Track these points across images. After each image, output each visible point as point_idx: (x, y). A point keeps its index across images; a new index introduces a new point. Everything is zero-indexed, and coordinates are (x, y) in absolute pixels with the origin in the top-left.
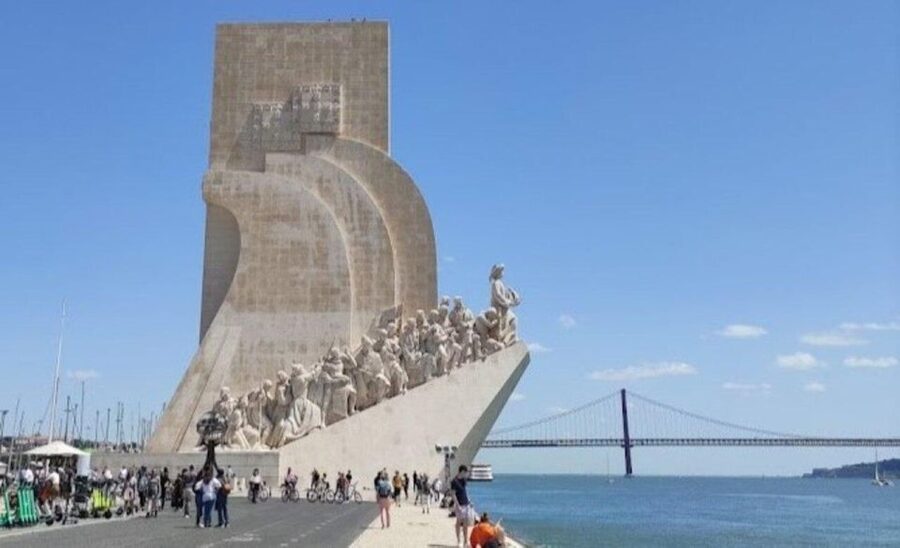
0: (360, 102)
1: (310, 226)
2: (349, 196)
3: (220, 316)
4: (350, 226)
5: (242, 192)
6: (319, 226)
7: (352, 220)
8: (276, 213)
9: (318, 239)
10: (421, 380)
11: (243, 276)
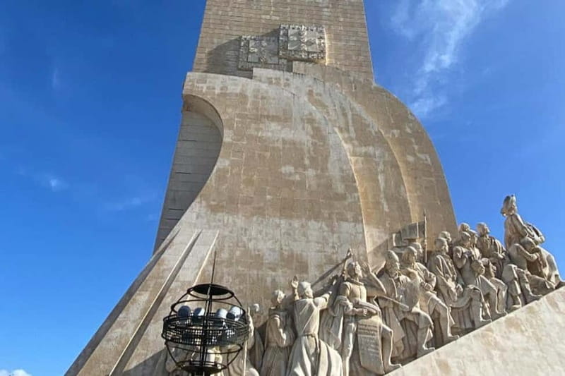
0: (341, 44)
1: (304, 128)
2: (343, 109)
3: (189, 216)
4: (346, 135)
5: (228, 92)
6: (314, 128)
7: (348, 131)
8: (266, 113)
9: (314, 140)
10: (469, 325)
11: (225, 171)
